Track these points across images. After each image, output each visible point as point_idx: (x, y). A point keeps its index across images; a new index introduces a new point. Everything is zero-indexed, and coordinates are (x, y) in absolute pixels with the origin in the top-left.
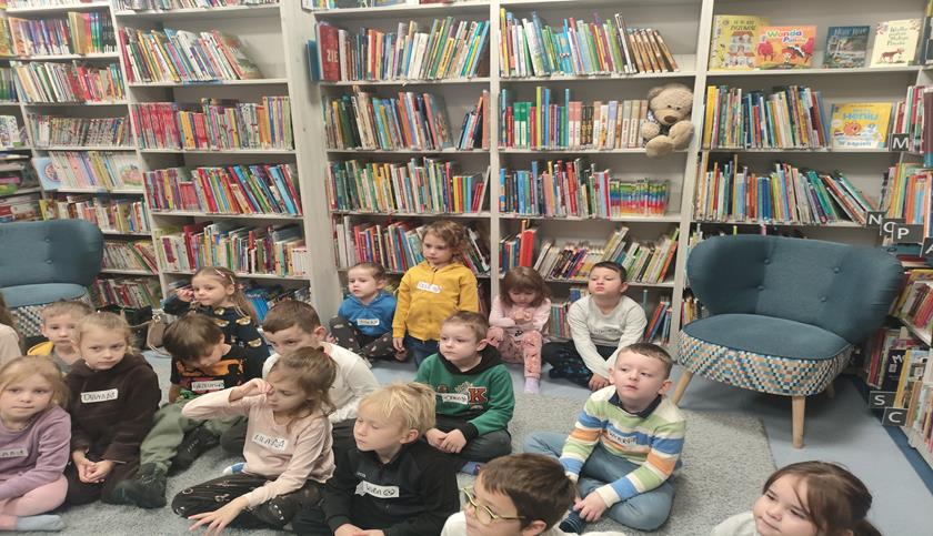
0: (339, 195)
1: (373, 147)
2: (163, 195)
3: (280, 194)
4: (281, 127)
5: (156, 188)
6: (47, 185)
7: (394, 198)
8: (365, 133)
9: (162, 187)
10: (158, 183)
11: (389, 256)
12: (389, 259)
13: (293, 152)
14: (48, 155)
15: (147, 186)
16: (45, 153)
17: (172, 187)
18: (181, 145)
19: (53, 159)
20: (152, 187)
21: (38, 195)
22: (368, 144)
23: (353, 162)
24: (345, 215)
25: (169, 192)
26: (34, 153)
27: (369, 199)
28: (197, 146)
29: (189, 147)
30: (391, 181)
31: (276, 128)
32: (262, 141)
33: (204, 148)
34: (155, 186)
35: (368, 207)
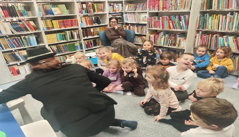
0: (200, 25)
1: (216, 9)
2: (151, 24)
3: (183, 24)
4: (188, 4)
5: (150, 22)
6: (125, 21)
7: (219, 26)
8: (215, 5)
9: (152, 22)
10: (151, 21)
11: (212, 44)
12: (211, 45)
13: (190, 11)
14: (127, 14)
15: (148, 21)
16: (126, 13)
17: (154, 22)
18: (159, 10)
19: (128, 15)
20: (149, 22)
21: (123, 24)
22: (214, 8)
23: (208, 14)
24: (200, 31)
25: (153, 23)
26: (124, 13)
27: (210, 26)
28: (163, 10)
29: (161, 11)
30: (219, 20)
31: (186, 4)
32: (181, 8)
33: (165, 11)
34: (150, 21)
35: (209, 28)
